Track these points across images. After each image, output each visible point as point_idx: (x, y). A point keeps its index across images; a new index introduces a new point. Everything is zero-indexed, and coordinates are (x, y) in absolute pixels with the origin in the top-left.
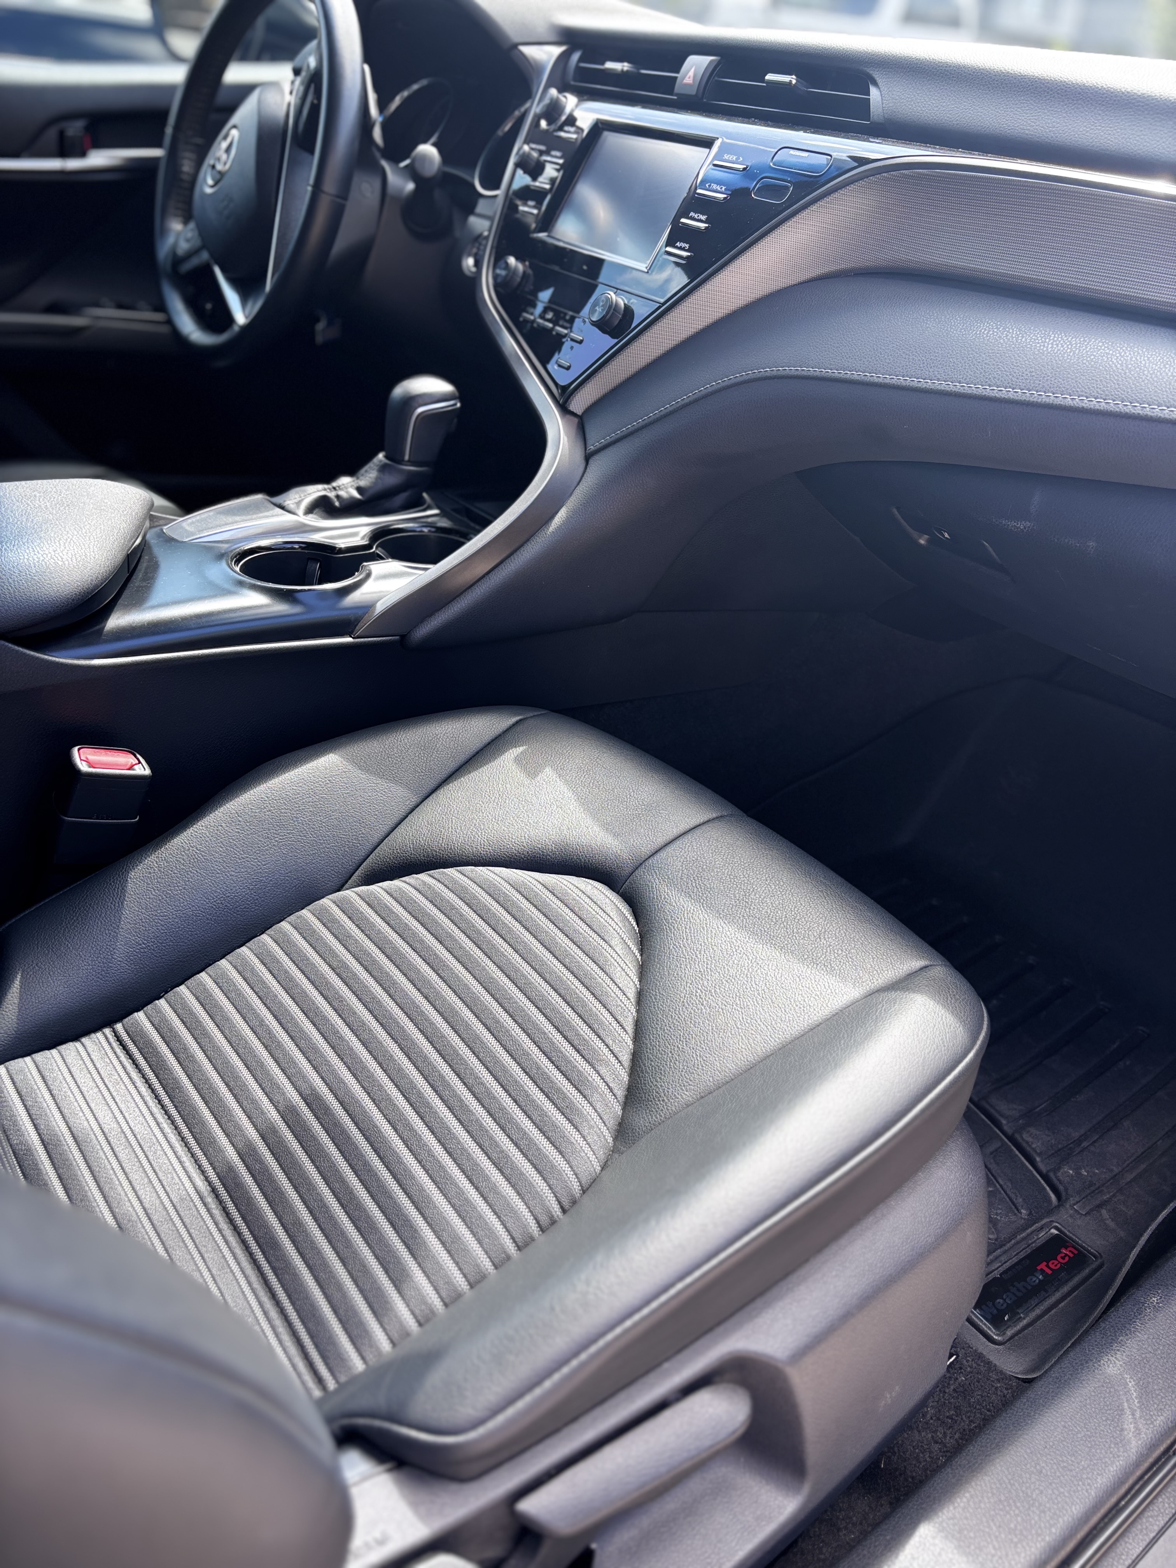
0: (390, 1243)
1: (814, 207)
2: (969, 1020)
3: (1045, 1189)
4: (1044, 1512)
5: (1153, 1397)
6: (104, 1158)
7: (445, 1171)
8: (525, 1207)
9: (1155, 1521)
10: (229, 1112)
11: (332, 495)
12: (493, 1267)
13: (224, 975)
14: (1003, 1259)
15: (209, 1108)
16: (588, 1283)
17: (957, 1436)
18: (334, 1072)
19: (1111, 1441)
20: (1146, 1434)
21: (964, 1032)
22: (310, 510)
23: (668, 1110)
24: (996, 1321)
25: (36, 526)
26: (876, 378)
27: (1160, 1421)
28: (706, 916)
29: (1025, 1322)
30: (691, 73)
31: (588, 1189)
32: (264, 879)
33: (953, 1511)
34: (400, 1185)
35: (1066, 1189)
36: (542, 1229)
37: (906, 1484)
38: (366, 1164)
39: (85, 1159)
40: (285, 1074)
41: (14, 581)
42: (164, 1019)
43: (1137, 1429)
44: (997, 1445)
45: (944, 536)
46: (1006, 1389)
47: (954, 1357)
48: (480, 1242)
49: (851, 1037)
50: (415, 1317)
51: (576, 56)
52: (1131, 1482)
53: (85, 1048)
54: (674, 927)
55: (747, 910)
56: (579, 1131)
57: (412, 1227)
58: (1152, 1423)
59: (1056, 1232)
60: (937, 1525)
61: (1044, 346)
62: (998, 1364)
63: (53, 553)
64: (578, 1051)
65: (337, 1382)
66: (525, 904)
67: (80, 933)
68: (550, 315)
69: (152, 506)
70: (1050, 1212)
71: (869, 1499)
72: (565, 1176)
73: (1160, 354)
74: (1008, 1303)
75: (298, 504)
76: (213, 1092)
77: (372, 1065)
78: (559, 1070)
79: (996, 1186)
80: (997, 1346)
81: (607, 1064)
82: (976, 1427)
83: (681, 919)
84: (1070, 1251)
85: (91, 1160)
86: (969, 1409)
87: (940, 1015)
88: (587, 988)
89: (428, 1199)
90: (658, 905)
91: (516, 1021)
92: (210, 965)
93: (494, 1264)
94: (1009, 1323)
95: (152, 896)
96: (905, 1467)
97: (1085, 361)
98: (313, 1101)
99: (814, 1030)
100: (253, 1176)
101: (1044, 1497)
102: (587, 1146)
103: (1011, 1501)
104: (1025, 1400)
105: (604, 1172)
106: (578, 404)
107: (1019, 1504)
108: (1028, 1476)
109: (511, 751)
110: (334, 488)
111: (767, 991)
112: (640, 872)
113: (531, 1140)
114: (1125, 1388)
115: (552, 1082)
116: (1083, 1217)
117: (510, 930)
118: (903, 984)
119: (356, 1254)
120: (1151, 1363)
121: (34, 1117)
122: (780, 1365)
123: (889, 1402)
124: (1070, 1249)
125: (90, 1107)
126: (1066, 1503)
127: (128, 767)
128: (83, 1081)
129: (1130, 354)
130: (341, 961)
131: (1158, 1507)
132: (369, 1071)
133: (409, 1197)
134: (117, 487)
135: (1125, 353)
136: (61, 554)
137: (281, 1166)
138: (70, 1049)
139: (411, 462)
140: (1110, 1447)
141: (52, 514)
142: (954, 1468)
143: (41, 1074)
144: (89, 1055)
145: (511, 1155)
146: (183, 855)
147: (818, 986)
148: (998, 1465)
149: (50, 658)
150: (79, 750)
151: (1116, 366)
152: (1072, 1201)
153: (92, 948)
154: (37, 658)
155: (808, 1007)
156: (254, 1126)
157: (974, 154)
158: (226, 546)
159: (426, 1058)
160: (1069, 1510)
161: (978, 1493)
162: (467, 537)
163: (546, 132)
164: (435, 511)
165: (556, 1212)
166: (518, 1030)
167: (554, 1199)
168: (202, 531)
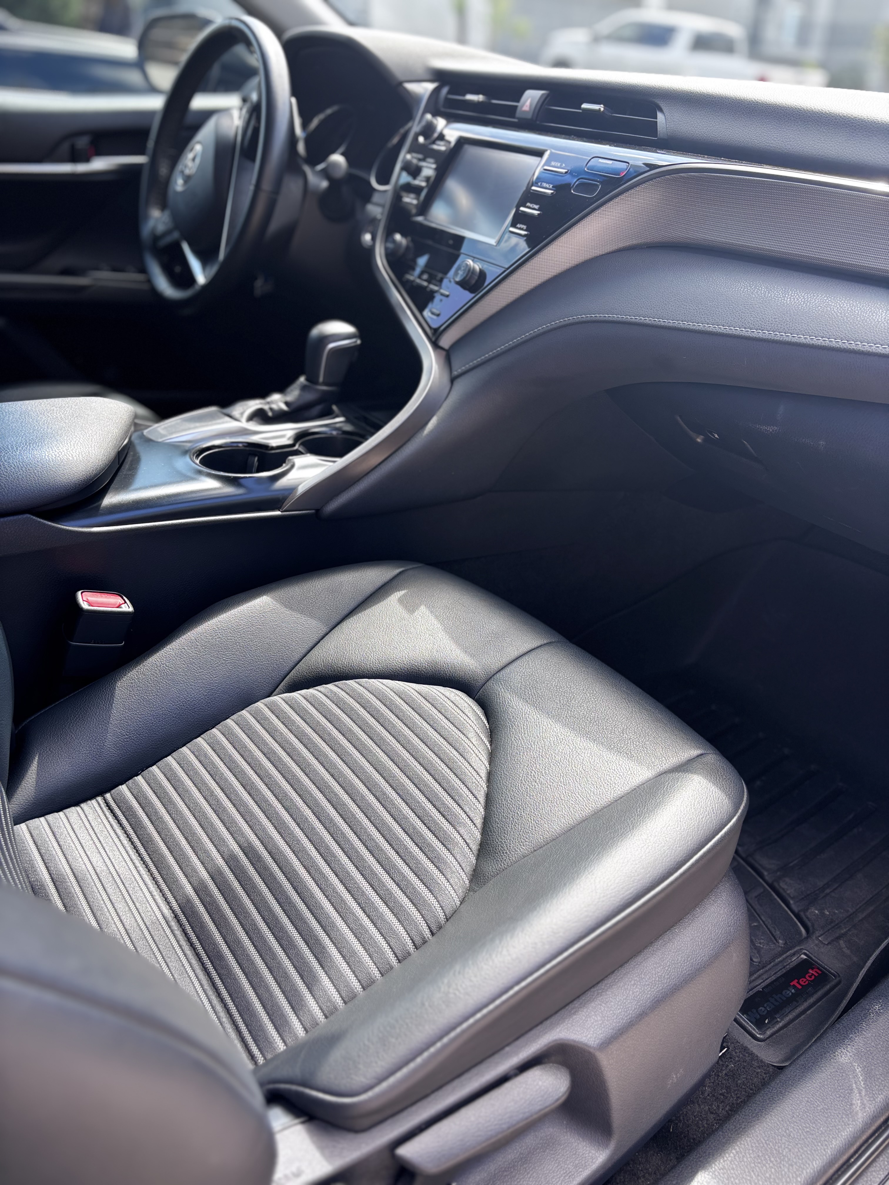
0: (305, 956)
1: (616, 200)
2: (733, 794)
3: (797, 924)
4: (792, 1166)
5: (875, 1080)
6: (97, 891)
7: (345, 904)
8: (404, 930)
9: (878, 1175)
10: (187, 859)
11: (266, 407)
12: (380, 975)
13: (185, 757)
14: (765, 977)
15: (173, 856)
16: (449, 985)
17: (727, 1109)
18: (264, 830)
19: (843, 1113)
20: (869, 1108)
21: (729, 803)
22: (251, 418)
23: (510, 860)
24: (759, 1024)
25: (54, 432)
26: (662, 322)
27: (880, 1099)
28: (539, 716)
29: (781, 1024)
30: (528, 103)
31: (450, 918)
32: (215, 688)
33: (723, 1164)
34: (312, 914)
35: (813, 925)
36: (416, 947)
37: (689, 1144)
38: (288, 898)
39: (83, 892)
40: (229, 831)
41: (38, 471)
42: (141, 790)
43: (863, 1104)
44: (757, 1115)
45: (714, 436)
46: (765, 1073)
47: (726, 1049)
48: (371, 956)
49: (645, 806)
50: (323, 1011)
51: (445, 90)
52: (858, 1144)
53: (84, 811)
54: (515, 724)
55: (569, 712)
56: (444, 875)
57: (321, 945)
58: (874, 1100)
59: (805, 957)
60: (711, 1174)
61: (784, 299)
62: (759, 1055)
63: (66, 451)
64: (444, 816)
65: (265, 1059)
66: (405, 707)
67: (80, 727)
68: (425, 276)
69: (136, 416)
70: (801, 942)
71: (661, 1154)
72: (434, 908)
73: (869, 305)
74: (768, 1010)
75: (242, 414)
76: (176, 844)
77: (292, 825)
78: (429, 829)
79: (759, 922)
80: (759, 1043)
81: (465, 825)
82: (741, 1102)
83: (520, 719)
84: (816, 972)
85: (88, 893)
86: (736, 1088)
87: (711, 790)
88: (450, 769)
89: (333, 924)
90: (503, 708)
91: (398, 794)
92: (175, 751)
93: (381, 973)
94: (769, 1025)
95: (133, 700)
96: (688, 1131)
97: (814, 311)
98: (248, 851)
99: (618, 801)
100: (205, 906)
101: (792, 1154)
102: (450, 886)
103: (767, 1157)
104: (778, 1082)
105: (462, 906)
106: (446, 341)
107: (772, 1159)
108: (780, 1138)
109: (395, 594)
110: (268, 403)
111: (583, 772)
112: (490, 683)
113: (409, 882)
114: (854, 1073)
115: (424, 839)
116: (826, 946)
117: (394, 726)
118: (684, 768)
119: (279, 964)
120: (873, 1055)
121: (46, 861)
122: (592, 1050)
123: (675, 1080)
124: (815, 970)
125: (87, 855)
126: (809, 1159)
127: (117, 606)
128: (82, 835)
129: (847, 305)
130: (271, 749)
131: (880, 1164)
132: (290, 829)
133: (319, 923)
134: (111, 402)
135: (844, 305)
136: (71, 452)
137: (225, 899)
138: (73, 812)
139: (325, 384)
140: (842, 1118)
141: (65, 423)
142: (724, 1131)
143: (51, 830)
144: (86, 816)
145: (394, 892)
146: (156, 670)
147: (622, 769)
148: (757, 1130)
149: (62, 527)
150: (82, 593)
151: (837, 314)
152: (817, 933)
153: (89, 738)
154: (53, 527)
155: (614, 784)
156: (206, 869)
157: (732, 162)
158: (189, 445)
159: (331, 820)
160: (811, 1164)
161: (742, 1150)
162: (364, 437)
163: (423, 146)
164: (341, 419)
165: (427, 934)
166: (400, 800)
167: (426, 925)
168: (172, 433)
